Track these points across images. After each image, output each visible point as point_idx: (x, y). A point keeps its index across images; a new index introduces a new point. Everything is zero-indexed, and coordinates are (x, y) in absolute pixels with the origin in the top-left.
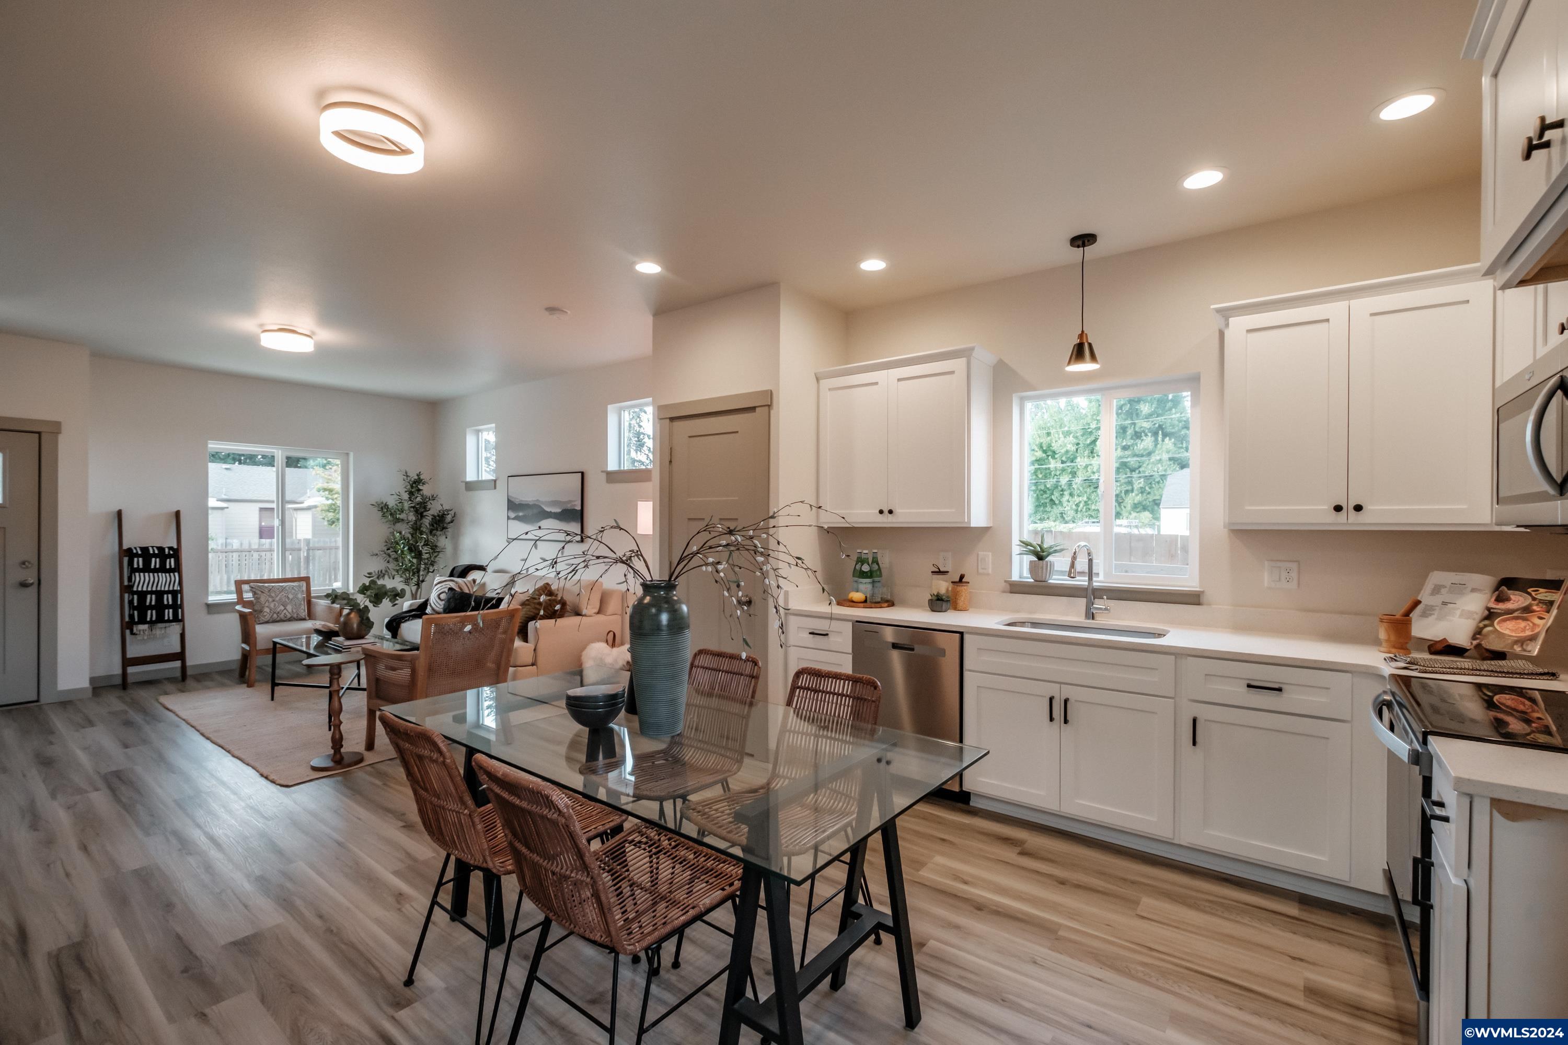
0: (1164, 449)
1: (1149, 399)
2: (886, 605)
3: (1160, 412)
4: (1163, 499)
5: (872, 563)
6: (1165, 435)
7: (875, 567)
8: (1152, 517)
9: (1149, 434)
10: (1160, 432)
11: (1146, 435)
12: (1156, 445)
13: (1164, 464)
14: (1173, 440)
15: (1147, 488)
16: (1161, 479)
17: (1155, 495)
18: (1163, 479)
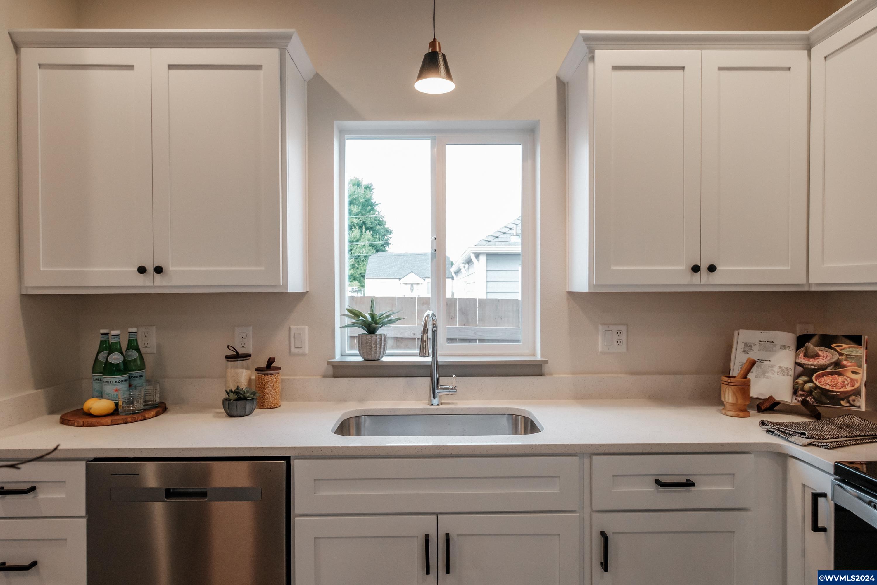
0: (366, 238)
1: (357, 203)
2: (153, 413)
3: (364, 212)
4: (367, 273)
5: (127, 350)
6: (366, 229)
7: (134, 354)
8: (360, 285)
9: (357, 227)
10: (364, 226)
11: (355, 228)
12: (361, 235)
13: (366, 248)
14: (371, 232)
15: (356, 265)
16: (365, 259)
17: (361, 270)
18: (366, 258)
